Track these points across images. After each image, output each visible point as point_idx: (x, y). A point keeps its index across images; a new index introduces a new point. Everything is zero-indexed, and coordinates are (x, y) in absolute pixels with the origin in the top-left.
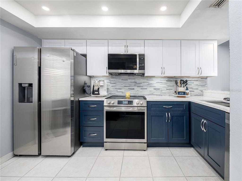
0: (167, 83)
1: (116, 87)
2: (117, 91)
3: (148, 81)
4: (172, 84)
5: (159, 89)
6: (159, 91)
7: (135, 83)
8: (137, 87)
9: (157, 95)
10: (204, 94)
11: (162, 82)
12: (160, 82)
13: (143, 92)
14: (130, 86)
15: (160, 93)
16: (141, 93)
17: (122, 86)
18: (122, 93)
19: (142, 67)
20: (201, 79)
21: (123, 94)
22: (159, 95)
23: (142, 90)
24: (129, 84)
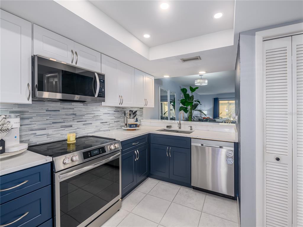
0: (114, 114)
1: (33, 126)
2: (36, 134)
3: (94, 113)
4: (119, 115)
5: (107, 122)
6: (107, 125)
7: (74, 116)
8: (77, 122)
9: (104, 131)
10: (142, 124)
11: (109, 113)
12: (107, 112)
13: (86, 129)
14: (64, 122)
15: (108, 127)
16: (84, 131)
17: (48, 122)
18: (49, 137)
19: (102, 93)
20: (140, 109)
21: (49, 139)
22: (107, 130)
23: (84, 127)
24: (63, 119)
